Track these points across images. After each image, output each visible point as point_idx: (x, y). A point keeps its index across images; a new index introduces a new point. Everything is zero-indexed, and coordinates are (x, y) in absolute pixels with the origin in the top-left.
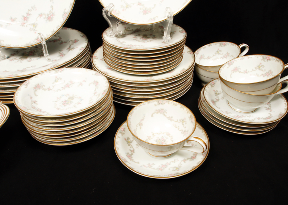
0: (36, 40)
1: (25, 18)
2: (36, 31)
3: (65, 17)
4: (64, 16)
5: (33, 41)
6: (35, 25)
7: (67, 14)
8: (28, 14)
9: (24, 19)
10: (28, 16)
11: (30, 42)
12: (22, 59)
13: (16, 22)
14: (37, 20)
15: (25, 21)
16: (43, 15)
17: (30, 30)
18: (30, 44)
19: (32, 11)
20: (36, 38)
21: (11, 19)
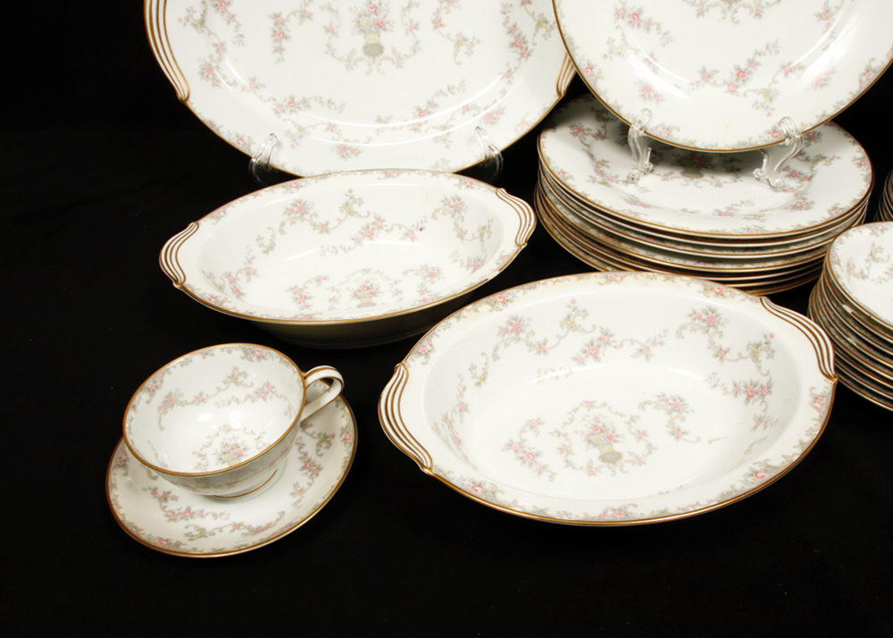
0: (769, 133)
1: (741, 74)
2: (772, 109)
3: (868, 79)
4: (864, 79)
5: (760, 137)
6: (769, 94)
7: (874, 71)
8: (752, 63)
9: (738, 75)
10: (750, 69)
11: (750, 139)
12: (692, 178)
13: (715, 82)
14: (774, 82)
15: (741, 82)
16: (795, 68)
17: (753, 106)
18: (750, 144)
19: (764, 55)
20: (770, 128)
21: (701, 73)
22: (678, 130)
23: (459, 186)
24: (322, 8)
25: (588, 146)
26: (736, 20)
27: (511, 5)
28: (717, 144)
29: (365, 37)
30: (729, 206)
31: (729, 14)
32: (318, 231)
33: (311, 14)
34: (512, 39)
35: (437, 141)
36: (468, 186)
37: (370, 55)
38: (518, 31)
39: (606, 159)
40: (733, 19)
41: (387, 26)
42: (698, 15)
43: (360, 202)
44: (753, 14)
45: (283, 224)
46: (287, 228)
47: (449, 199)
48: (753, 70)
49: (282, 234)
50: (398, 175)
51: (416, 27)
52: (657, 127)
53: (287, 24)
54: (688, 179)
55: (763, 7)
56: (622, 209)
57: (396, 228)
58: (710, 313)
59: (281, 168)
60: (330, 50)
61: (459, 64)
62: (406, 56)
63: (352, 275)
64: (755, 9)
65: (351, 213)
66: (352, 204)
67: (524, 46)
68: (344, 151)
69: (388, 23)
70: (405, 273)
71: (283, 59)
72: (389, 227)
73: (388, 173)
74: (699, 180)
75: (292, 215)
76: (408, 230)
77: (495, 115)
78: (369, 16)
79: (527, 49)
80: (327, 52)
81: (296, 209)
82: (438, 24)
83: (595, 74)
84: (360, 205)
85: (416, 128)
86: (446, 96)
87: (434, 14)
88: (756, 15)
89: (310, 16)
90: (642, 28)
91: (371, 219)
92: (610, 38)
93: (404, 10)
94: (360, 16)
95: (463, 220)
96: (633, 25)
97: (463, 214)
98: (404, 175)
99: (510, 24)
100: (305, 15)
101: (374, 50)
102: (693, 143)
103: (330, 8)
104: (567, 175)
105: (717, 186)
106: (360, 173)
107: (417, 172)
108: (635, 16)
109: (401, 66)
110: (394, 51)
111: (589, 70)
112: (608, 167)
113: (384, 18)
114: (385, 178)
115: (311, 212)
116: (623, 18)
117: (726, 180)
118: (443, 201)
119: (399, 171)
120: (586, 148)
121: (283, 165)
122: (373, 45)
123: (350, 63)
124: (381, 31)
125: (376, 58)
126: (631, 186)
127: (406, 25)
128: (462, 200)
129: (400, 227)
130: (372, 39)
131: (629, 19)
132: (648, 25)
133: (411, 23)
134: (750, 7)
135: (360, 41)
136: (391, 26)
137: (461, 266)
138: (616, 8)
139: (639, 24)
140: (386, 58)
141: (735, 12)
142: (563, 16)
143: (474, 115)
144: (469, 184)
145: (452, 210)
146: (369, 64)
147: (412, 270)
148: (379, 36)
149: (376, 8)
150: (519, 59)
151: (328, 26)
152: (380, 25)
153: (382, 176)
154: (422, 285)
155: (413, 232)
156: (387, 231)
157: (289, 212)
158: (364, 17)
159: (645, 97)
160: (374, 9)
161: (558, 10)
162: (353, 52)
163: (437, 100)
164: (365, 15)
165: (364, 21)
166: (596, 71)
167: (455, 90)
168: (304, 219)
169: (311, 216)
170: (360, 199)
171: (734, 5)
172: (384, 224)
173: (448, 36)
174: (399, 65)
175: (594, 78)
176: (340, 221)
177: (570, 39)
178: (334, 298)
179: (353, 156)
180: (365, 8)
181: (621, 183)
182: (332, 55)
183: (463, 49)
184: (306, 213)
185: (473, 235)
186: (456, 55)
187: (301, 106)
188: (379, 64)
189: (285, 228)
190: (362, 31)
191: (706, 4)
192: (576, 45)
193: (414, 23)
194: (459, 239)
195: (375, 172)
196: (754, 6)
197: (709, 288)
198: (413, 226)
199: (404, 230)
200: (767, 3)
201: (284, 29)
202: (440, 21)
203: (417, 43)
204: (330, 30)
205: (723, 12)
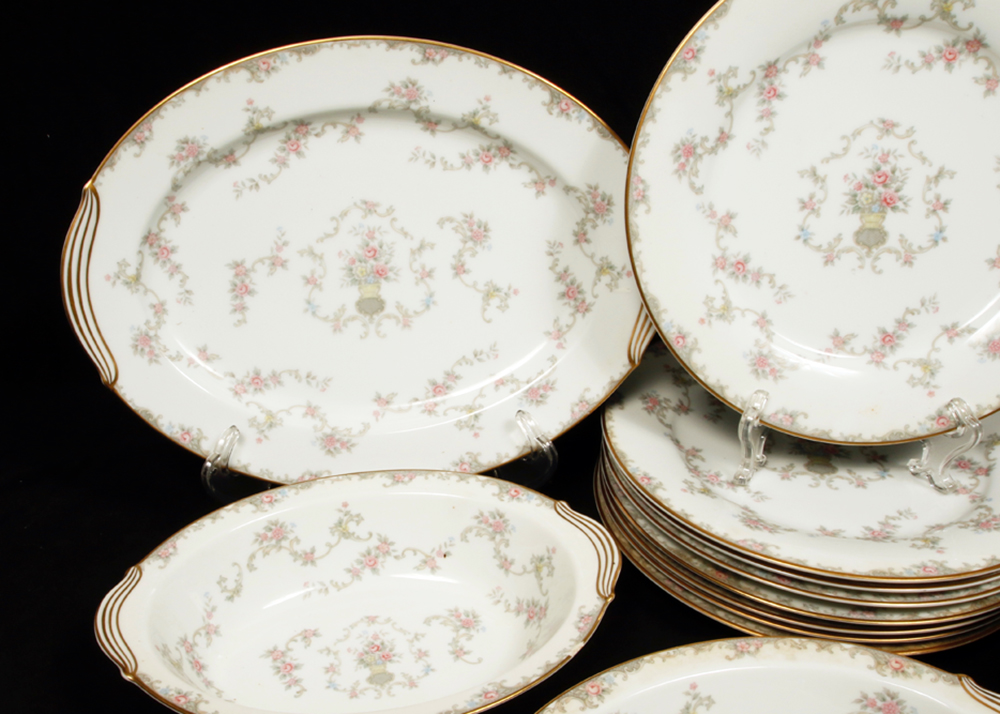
0: (933, 419)
1: (888, 339)
2: (935, 387)
5: (920, 424)
6: (930, 368)
8: (902, 324)
9: (884, 340)
11: (907, 427)
12: (822, 474)
13: (852, 349)
14: (935, 349)
15: (888, 348)
16: (963, 331)
17: (908, 382)
18: (906, 433)
19: (919, 313)
20: (933, 412)
21: (833, 338)
22: (806, 416)
23: (499, 496)
24: (301, 253)
25: (669, 426)
26: (877, 269)
27: (561, 244)
28: (860, 435)
29: (360, 288)
30: (882, 519)
31: (868, 261)
32: (300, 562)
33: (285, 261)
34: (562, 288)
35: (461, 428)
36: (513, 497)
37: (366, 313)
38: (571, 278)
39: (698, 447)
40: (874, 268)
41: (390, 274)
42: (826, 263)
43: (359, 519)
44: (901, 261)
45: (253, 557)
46: (258, 562)
47: (486, 514)
48: (904, 333)
49: (251, 571)
50: (411, 479)
51: (429, 274)
52: (776, 414)
53: (252, 274)
54: (817, 476)
55: (914, 252)
56: (742, 538)
57: (409, 554)
58: (888, 699)
59: (243, 471)
60: (311, 307)
61: (489, 322)
62: (416, 312)
63: (352, 627)
64: (903, 255)
65: (346, 535)
66: (347, 522)
67: (579, 296)
68: (332, 443)
69: (391, 270)
70: (428, 621)
71: (245, 321)
72: (399, 553)
73: (397, 476)
74: (833, 475)
75: (265, 544)
76: (427, 556)
77: (542, 392)
78: (366, 262)
79: (583, 301)
80: (306, 310)
81: (270, 534)
82: (459, 269)
83: (689, 345)
84: (358, 523)
85: (430, 411)
86: (472, 364)
87: (454, 257)
88: (906, 262)
89: (283, 264)
90: (749, 281)
91: (374, 542)
92: (707, 297)
93: (413, 252)
94: (353, 262)
95: (507, 545)
96: (737, 277)
97: (507, 536)
98: (419, 479)
99: (560, 269)
100: (277, 263)
101: (371, 307)
102: (827, 434)
103: (312, 253)
104: (654, 482)
105: (859, 486)
106: (356, 478)
107: (437, 474)
108: (740, 266)
109: (409, 326)
110: (399, 306)
111: (680, 340)
112: (703, 460)
113: (386, 263)
114: (393, 484)
115: (291, 536)
116: (723, 268)
117: (868, 474)
118: (477, 517)
119: (412, 473)
120: (667, 430)
121: (245, 467)
122: (369, 299)
123: (338, 324)
124: (382, 281)
125: (375, 316)
126: (740, 490)
127: (415, 272)
128: (506, 517)
129: (415, 552)
130: (369, 291)
131: (732, 270)
132: (757, 277)
133: (423, 269)
134: (897, 252)
135: (352, 295)
136: (396, 274)
137: (508, 610)
138: (714, 257)
139: (745, 276)
140: (388, 317)
141: (877, 258)
142: (643, 271)
143: (512, 391)
144: (513, 492)
145: (491, 530)
146: (364, 325)
147: (437, 617)
148: (379, 287)
149: (375, 251)
150: (573, 315)
151: (309, 276)
152: (380, 273)
153: (389, 481)
154: (455, 641)
155: (433, 559)
156: (396, 557)
157: (261, 538)
158: (357, 263)
159: (758, 374)
160: (372, 253)
161: (636, 264)
162: (343, 309)
163: (458, 370)
164: (360, 261)
165: (358, 268)
166: (689, 340)
167: (484, 357)
168: (281, 547)
169: (291, 541)
170: (358, 515)
171: (874, 250)
172: (391, 548)
173: (474, 285)
174: (406, 325)
175: (687, 350)
176: (330, 546)
177: (654, 300)
178: (332, 665)
179: (344, 451)
180: (360, 252)
181: (725, 486)
182: (314, 313)
183: (495, 302)
184: (284, 538)
185: (524, 568)
186: (485, 310)
187: (269, 382)
188: (379, 325)
189: (255, 562)
190: (355, 281)
191: (836, 250)
192: (662, 308)
193: (427, 270)
194: (503, 571)
195: (378, 475)
196: (902, 251)
197: (883, 662)
198: (433, 551)
199: (420, 557)
200: (920, 248)
201: (247, 281)
202: (462, 266)
203: (431, 295)
204: (311, 281)
205: (860, 258)
